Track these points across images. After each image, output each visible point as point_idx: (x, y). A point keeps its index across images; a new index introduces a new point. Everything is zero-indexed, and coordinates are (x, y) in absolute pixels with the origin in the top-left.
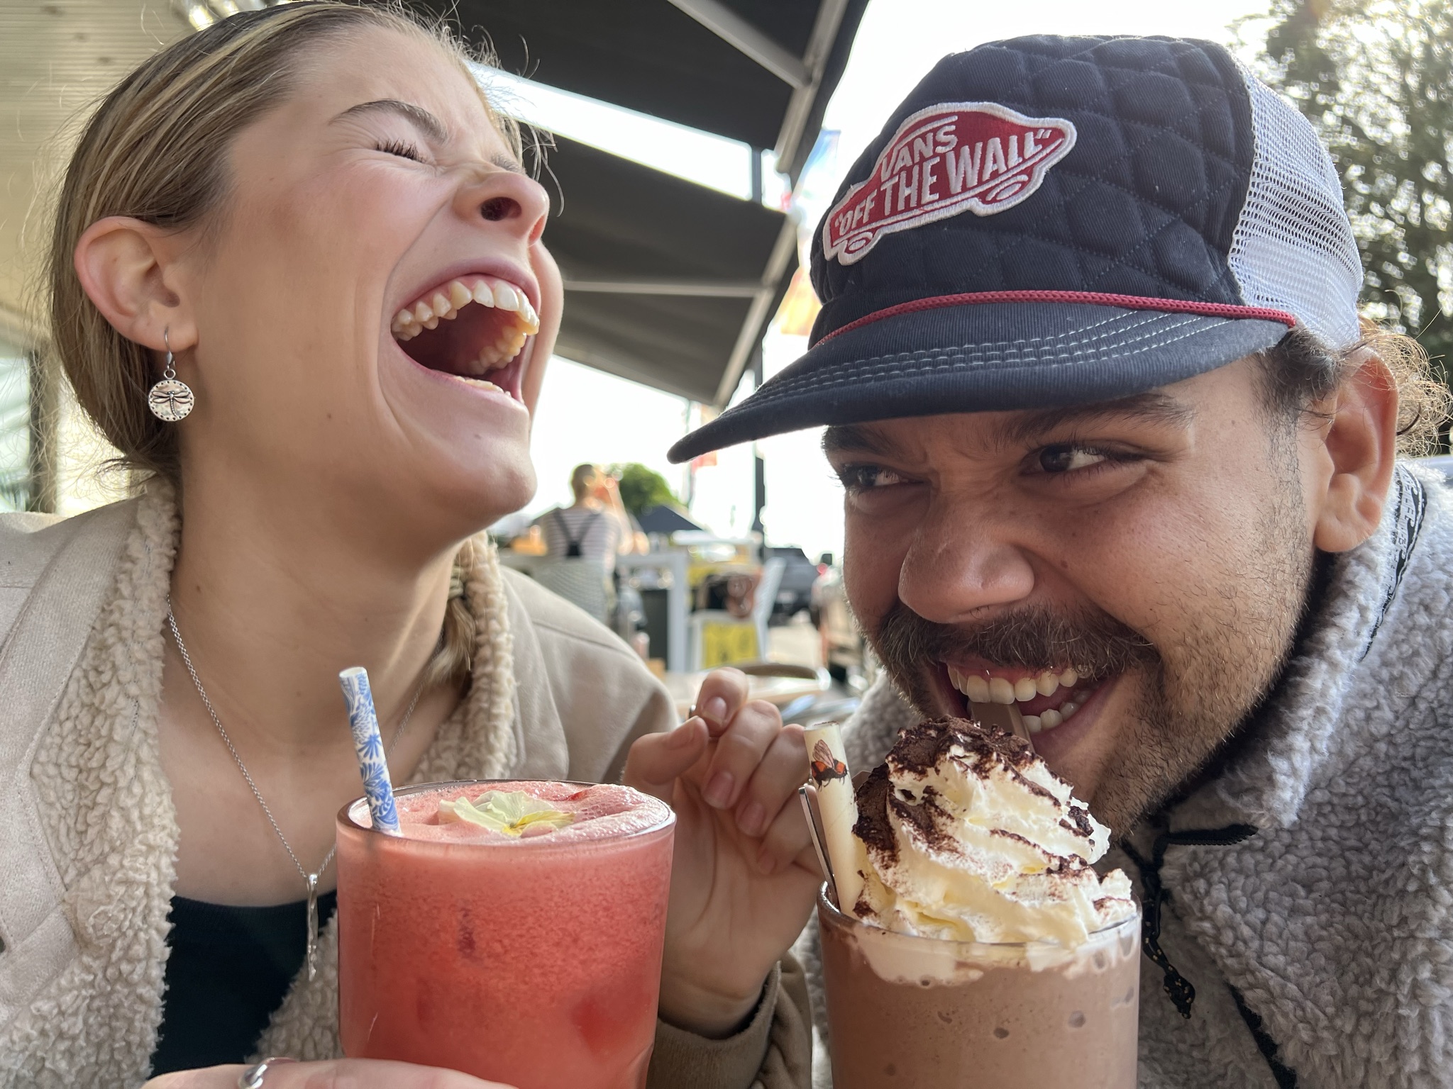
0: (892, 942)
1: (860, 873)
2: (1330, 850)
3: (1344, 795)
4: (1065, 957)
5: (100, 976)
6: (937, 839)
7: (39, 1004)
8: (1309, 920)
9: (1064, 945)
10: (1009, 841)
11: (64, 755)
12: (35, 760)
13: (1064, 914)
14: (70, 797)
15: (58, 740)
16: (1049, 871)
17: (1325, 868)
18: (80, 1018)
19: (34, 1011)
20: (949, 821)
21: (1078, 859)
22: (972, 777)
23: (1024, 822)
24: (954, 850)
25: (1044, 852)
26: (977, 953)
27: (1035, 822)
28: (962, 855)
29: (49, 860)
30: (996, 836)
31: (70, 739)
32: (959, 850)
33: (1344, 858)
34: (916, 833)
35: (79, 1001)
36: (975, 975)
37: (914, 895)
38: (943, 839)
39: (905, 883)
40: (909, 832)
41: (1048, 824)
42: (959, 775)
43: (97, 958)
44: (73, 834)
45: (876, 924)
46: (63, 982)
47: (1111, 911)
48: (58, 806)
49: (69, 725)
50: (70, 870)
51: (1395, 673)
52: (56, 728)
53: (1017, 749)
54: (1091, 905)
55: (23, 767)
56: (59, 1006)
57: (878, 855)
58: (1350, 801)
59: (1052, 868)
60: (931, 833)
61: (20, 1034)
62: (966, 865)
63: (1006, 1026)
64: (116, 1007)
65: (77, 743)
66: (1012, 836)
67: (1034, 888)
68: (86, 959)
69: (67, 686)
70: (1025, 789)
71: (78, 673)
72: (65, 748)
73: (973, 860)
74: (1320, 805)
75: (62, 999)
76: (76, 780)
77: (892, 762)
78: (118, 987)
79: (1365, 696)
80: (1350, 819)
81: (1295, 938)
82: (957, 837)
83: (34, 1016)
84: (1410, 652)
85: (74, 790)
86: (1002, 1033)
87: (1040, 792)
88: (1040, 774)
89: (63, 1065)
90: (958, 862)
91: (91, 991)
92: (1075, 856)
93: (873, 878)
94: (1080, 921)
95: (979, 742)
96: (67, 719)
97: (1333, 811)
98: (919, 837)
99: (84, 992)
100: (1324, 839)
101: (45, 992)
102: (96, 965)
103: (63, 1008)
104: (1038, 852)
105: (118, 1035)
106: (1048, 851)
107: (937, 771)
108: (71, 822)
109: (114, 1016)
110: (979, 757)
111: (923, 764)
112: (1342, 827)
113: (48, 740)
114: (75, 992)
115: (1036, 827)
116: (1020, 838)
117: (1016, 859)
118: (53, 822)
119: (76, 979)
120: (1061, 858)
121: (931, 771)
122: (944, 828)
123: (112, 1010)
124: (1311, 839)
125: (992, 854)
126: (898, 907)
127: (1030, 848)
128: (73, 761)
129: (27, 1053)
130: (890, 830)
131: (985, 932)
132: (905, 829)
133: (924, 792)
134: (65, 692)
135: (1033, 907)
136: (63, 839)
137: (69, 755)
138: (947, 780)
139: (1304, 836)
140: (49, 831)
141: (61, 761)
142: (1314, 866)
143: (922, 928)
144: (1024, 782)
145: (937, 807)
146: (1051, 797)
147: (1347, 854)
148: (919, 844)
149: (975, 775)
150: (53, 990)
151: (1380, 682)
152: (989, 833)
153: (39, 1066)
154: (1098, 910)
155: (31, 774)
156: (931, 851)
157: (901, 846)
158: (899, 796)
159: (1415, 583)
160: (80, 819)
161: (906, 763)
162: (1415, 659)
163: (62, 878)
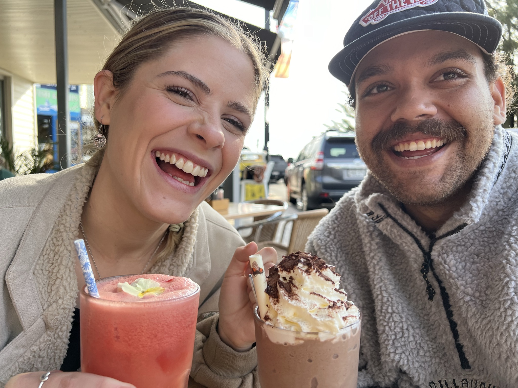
0: (274, 330)
1: (267, 306)
2: (485, 244)
3: (489, 228)
4: (331, 337)
5: (53, 337)
6: (292, 295)
7: (33, 347)
8: (478, 265)
9: (331, 333)
10: (316, 296)
11: (44, 266)
12: (35, 268)
13: (331, 324)
14: (46, 280)
15: (42, 262)
16: (330, 307)
17: (483, 250)
18: (46, 351)
19: (32, 350)
20: (296, 289)
21: (340, 301)
22: (305, 275)
23: (322, 290)
24: (297, 299)
25: (328, 300)
26: (302, 335)
27: (326, 290)
28: (300, 301)
29: (39, 302)
30: (312, 295)
31: (46, 261)
32: (299, 299)
33: (489, 246)
34: (285, 293)
35: (46, 346)
36: (302, 342)
37: (283, 314)
38: (294, 295)
39: (281, 310)
40: (283, 293)
41: (330, 290)
42: (300, 274)
43: (52, 332)
44: (46, 293)
45: (270, 324)
46: (41, 340)
47: (349, 321)
48: (42, 284)
49: (46, 256)
50: (45, 305)
51: (505, 191)
52: (42, 258)
53: (321, 264)
54: (342, 319)
55: (31, 271)
56: (40, 348)
57: (272, 300)
58: (491, 229)
59: (331, 306)
60: (290, 293)
61: (27, 357)
62: (301, 305)
63: (312, 359)
64: (57, 347)
65: (48, 262)
66: (317, 295)
67: (323, 313)
68: (49, 332)
69: (46, 243)
70: (323, 279)
71: (50, 239)
72: (45, 264)
73: (303, 303)
74: (482, 231)
75: (41, 345)
76: (48, 275)
77: (279, 268)
78: (58, 340)
79: (496, 198)
80: (491, 235)
81: (474, 270)
82: (299, 295)
83: (32, 351)
84: (509, 185)
85: (47, 278)
86: (310, 361)
87: (328, 279)
88: (329, 273)
89: (40, 366)
90: (298, 304)
91: (50, 343)
92: (339, 300)
93: (271, 307)
94: (337, 325)
95: (308, 262)
96: (46, 254)
97: (485, 233)
98: (286, 295)
99: (47, 343)
100: (483, 241)
101: (35, 344)
102: (52, 334)
103: (41, 349)
104: (326, 300)
105: (57, 355)
106: (330, 299)
107: (294, 272)
108: (46, 289)
109: (56, 349)
110: (308, 267)
111: (290, 269)
112: (488, 238)
113: (39, 262)
114: (45, 343)
115: (326, 291)
116: (320, 295)
117: (318, 302)
118: (40, 289)
119: (45, 339)
120: (334, 302)
121: (292, 271)
122: (294, 291)
123: (55, 348)
124: (479, 241)
125: (310, 301)
126: (278, 318)
127: (323, 299)
128: (47, 269)
129: (29, 363)
130: (277, 291)
131: (306, 328)
132: (282, 292)
133: (290, 278)
134: (45, 245)
135: (321, 321)
136: (43, 295)
137: (46, 267)
138: (296, 275)
139: (477, 241)
140: (39, 292)
141: (43, 269)
142: (480, 249)
143: (286, 325)
144: (322, 276)
145: (293, 284)
146: (331, 281)
147: (490, 245)
148: (285, 297)
149: (306, 274)
150: (38, 343)
151: (501, 194)
152: (309, 294)
153: (32, 366)
154: (344, 320)
155: (34, 274)
156: (289, 300)
157: (280, 297)
158: (281, 279)
159: (511, 164)
160: (49, 288)
161: (284, 268)
162: (511, 187)
163: (43, 308)
